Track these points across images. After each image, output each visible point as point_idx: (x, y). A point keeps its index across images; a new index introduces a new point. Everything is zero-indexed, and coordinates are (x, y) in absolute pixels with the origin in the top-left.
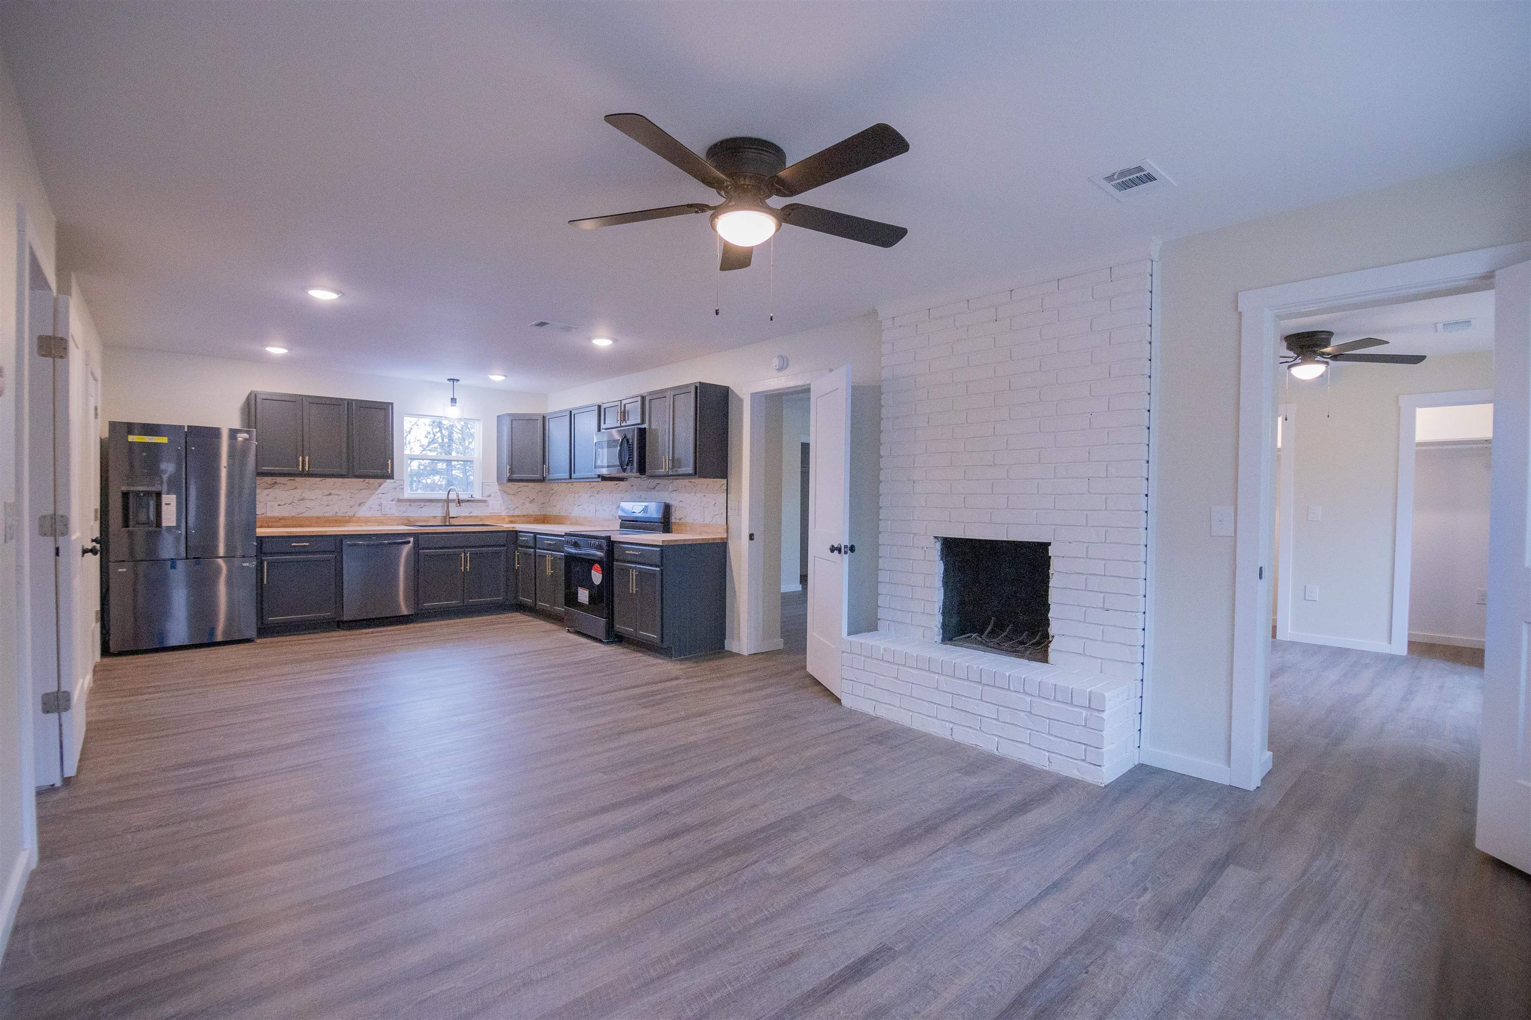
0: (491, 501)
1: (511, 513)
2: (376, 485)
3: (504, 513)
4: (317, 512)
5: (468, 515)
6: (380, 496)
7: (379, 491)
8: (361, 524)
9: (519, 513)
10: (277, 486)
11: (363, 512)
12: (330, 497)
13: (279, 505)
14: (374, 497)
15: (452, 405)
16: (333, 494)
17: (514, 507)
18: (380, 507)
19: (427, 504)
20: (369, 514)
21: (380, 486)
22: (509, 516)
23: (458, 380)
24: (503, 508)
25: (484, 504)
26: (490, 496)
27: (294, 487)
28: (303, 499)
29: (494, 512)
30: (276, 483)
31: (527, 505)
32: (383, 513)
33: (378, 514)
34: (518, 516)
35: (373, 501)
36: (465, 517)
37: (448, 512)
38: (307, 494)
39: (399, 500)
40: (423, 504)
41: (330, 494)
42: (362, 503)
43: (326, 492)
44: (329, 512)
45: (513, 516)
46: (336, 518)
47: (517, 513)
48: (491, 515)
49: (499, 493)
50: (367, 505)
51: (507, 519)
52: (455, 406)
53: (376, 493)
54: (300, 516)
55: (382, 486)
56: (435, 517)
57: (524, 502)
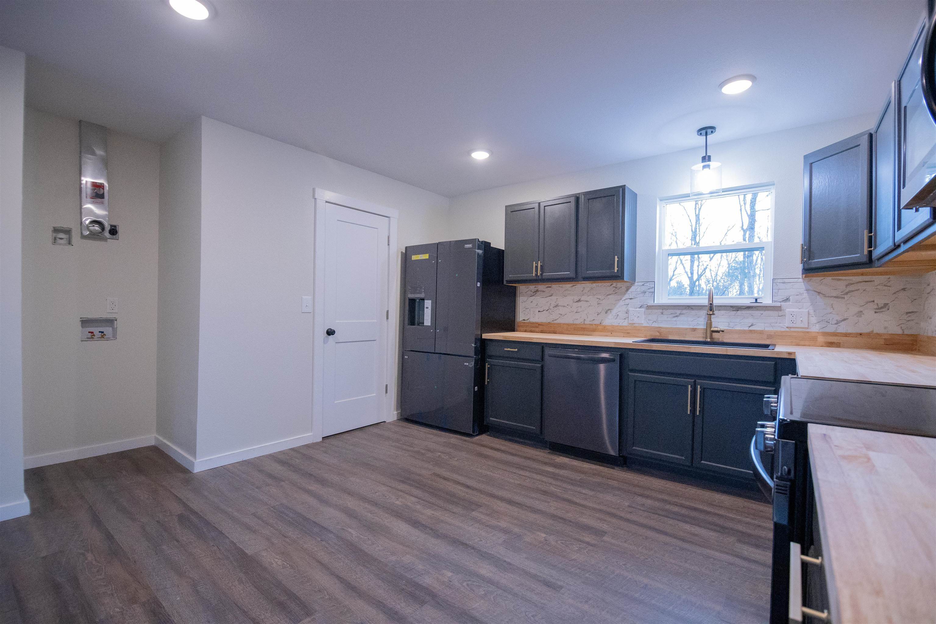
0: (789, 309)
1: (831, 328)
2: (624, 288)
3: (815, 329)
4: (568, 319)
5: (747, 328)
6: (628, 301)
7: (627, 296)
8: (607, 334)
9: (850, 330)
10: (538, 293)
11: (609, 320)
12: (580, 304)
13: (539, 311)
14: (621, 303)
15: (704, 167)
16: (582, 301)
17: (839, 318)
18: (627, 315)
19: (684, 311)
20: (615, 322)
21: (627, 290)
22: (825, 334)
23: (713, 128)
24: (813, 320)
25: (775, 313)
26: (787, 300)
27: (550, 295)
28: (556, 306)
29: (795, 326)
30: (537, 291)
31: (869, 314)
32: (630, 322)
33: (625, 324)
34: (846, 335)
35: (620, 308)
36: (744, 332)
37: (709, 324)
38: (562, 301)
39: (649, 307)
40: (678, 312)
41: (579, 301)
42: (609, 310)
43: (577, 298)
44: (577, 319)
45: (835, 334)
46: (584, 326)
47: (843, 328)
48: (787, 330)
49: (805, 295)
50: (614, 311)
51: (821, 339)
52: (708, 166)
53: (624, 298)
54: (554, 322)
55: (631, 290)
56: (694, 330)
57: (861, 309)
